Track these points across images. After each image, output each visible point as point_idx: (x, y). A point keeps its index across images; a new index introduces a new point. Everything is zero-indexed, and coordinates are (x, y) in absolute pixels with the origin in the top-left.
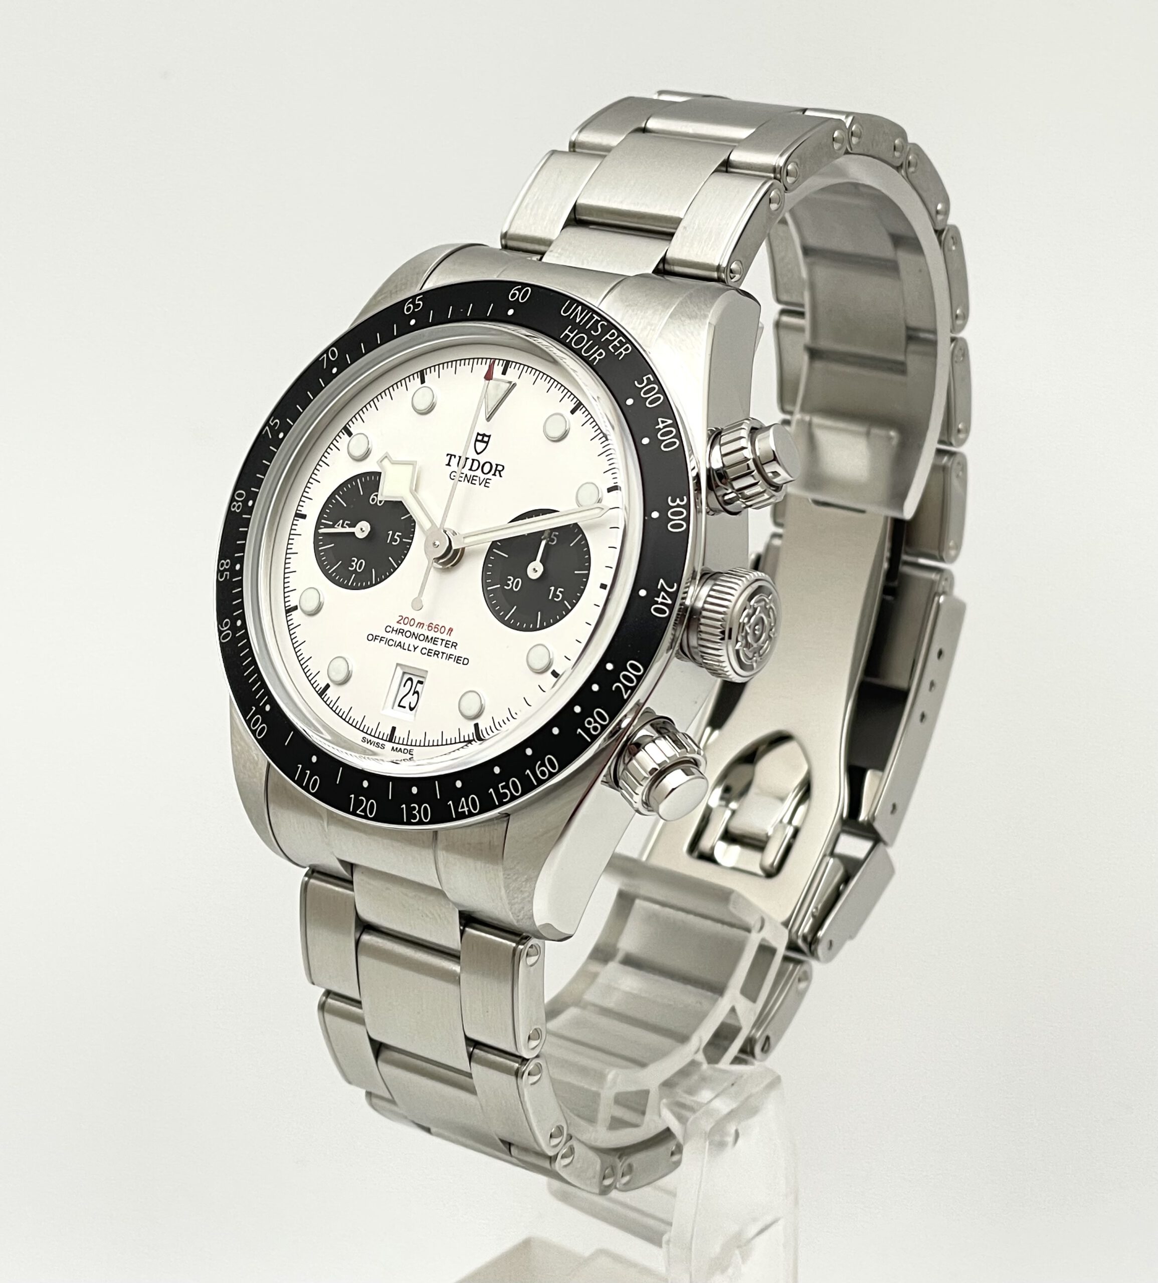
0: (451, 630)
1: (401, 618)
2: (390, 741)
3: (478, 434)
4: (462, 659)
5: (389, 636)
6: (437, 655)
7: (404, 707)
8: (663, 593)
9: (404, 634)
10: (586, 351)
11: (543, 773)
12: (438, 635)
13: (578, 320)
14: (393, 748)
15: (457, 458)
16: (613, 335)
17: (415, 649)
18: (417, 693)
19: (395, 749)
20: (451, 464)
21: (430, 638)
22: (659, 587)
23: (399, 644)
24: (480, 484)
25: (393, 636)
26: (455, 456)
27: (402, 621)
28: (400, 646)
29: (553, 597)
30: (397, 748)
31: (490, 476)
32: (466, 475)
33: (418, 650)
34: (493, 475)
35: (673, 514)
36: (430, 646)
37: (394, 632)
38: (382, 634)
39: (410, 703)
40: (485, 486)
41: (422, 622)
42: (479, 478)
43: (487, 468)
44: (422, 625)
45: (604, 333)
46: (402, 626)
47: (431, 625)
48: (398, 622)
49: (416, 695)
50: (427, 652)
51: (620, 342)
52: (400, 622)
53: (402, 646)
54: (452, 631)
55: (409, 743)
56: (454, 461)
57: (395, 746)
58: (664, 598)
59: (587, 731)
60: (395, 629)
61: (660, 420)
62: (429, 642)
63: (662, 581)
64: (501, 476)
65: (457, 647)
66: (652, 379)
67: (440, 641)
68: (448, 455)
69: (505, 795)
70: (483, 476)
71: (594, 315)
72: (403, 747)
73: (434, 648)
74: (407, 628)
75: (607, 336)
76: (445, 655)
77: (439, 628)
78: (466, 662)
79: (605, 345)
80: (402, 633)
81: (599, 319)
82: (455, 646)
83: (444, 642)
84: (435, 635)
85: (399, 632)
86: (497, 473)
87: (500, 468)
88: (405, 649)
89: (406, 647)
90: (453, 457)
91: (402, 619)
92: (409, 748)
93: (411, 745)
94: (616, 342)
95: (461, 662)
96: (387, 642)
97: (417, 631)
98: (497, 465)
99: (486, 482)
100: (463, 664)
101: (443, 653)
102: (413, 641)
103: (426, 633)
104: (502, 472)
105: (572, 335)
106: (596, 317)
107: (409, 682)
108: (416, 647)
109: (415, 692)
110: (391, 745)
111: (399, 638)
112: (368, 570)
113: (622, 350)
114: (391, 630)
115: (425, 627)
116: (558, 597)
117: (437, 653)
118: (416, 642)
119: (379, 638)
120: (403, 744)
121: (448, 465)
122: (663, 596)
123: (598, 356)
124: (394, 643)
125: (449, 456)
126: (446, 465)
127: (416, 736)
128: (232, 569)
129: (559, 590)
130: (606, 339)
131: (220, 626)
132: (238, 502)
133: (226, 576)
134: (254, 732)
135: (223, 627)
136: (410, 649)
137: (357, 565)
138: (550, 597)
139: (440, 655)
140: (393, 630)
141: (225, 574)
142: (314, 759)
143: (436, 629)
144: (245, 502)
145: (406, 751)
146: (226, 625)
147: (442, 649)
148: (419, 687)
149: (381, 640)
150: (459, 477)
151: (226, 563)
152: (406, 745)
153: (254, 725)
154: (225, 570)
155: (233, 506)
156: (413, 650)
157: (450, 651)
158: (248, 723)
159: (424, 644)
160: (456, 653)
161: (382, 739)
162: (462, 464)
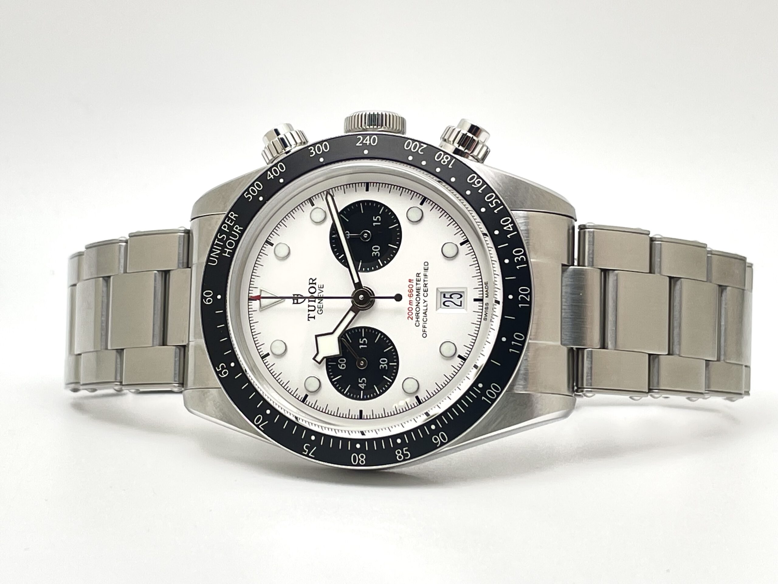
1: (409, 318)
2: (481, 300)
3: (294, 303)
4: (425, 267)
5: (421, 322)
6: (426, 284)
7: (461, 302)
8: (364, 142)
9: (418, 313)
10: (236, 237)
11: (479, 182)
12: (414, 289)
13: (219, 252)
14: (486, 297)
15: (310, 312)
16: (225, 227)
17: (425, 301)
18: (451, 296)
19: (486, 295)
20: (313, 316)
21: (417, 293)
22: (361, 145)
23: (425, 313)
24: (323, 291)
25: (420, 320)
26: (309, 315)
27: (411, 316)
28: (425, 312)
29: (379, 222)
31: (316, 287)
32: (319, 303)
33: (426, 299)
34: (316, 285)
35: (319, 151)
36: (422, 292)
37: (419, 320)
38: (421, 328)
39: (458, 298)
40: (323, 288)
41: (409, 302)
42: (319, 293)
43: (312, 290)
44: (411, 302)
45: (225, 232)
46: (414, 316)
47: (409, 296)
48: (412, 319)
49: (452, 296)
50: (425, 293)
51: (228, 221)
52: (411, 317)
53: (425, 311)
55: (481, 286)
56: (312, 314)
57: (485, 295)
58: (367, 141)
59: (449, 162)
60: (416, 320)
61: (268, 178)
62: (419, 294)
63: (357, 145)
64: (316, 279)
65: (419, 273)
66: (247, 192)
67: (418, 286)
69: (496, 202)
70: (318, 291)
71: (215, 243)
72: (485, 290)
73: (422, 288)
74: (414, 312)
75: (226, 229)
76: (425, 279)
77: (410, 289)
78: (426, 264)
79: (230, 228)
80: (418, 314)
81: (217, 239)
82: (419, 274)
83: (418, 283)
84: (415, 291)
85: (418, 316)
86: (314, 282)
87: (311, 281)
88: (427, 308)
89: (425, 308)
90: (309, 316)
92: (484, 285)
93: (482, 285)
94: (229, 223)
95: (427, 266)
96: (425, 322)
97: (415, 303)
98: (310, 284)
99: (321, 288)
100: (428, 265)
101: (424, 281)
102: (421, 305)
103: (415, 297)
104: (314, 279)
105: (228, 250)
106: (216, 242)
107: (446, 304)
108: (424, 301)
109: (451, 298)
110: (485, 299)
111: (421, 315)
112: (385, 355)
113: (232, 217)
114: (417, 322)
115: (411, 299)
116: (378, 219)
117: (425, 285)
118: (422, 301)
119: (424, 329)
120: (483, 291)
121: (314, 317)
122: (366, 141)
123: (238, 228)
124: (425, 317)
125: (309, 319)
126: (315, 319)
127: (476, 282)
128: (401, 446)
129: (374, 219)
130: (227, 229)
131: (438, 446)
132: (359, 459)
133: (406, 451)
134: (498, 395)
135: (438, 442)
136: (426, 305)
137: (383, 363)
138: (379, 224)
139: (426, 282)
140: (417, 321)
141: (405, 452)
142: (504, 339)
143: (412, 291)
144: (358, 452)
145: (487, 287)
146: (436, 439)
147: (422, 283)
148: (448, 296)
149: (425, 327)
150: (320, 308)
151: (399, 454)
152: (482, 288)
153: (493, 396)
154: (403, 453)
155: (362, 462)
156: (426, 303)
157: (422, 277)
158: (493, 401)
159: (421, 296)
160: (422, 272)
161: (482, 306)
162: (313, 308)
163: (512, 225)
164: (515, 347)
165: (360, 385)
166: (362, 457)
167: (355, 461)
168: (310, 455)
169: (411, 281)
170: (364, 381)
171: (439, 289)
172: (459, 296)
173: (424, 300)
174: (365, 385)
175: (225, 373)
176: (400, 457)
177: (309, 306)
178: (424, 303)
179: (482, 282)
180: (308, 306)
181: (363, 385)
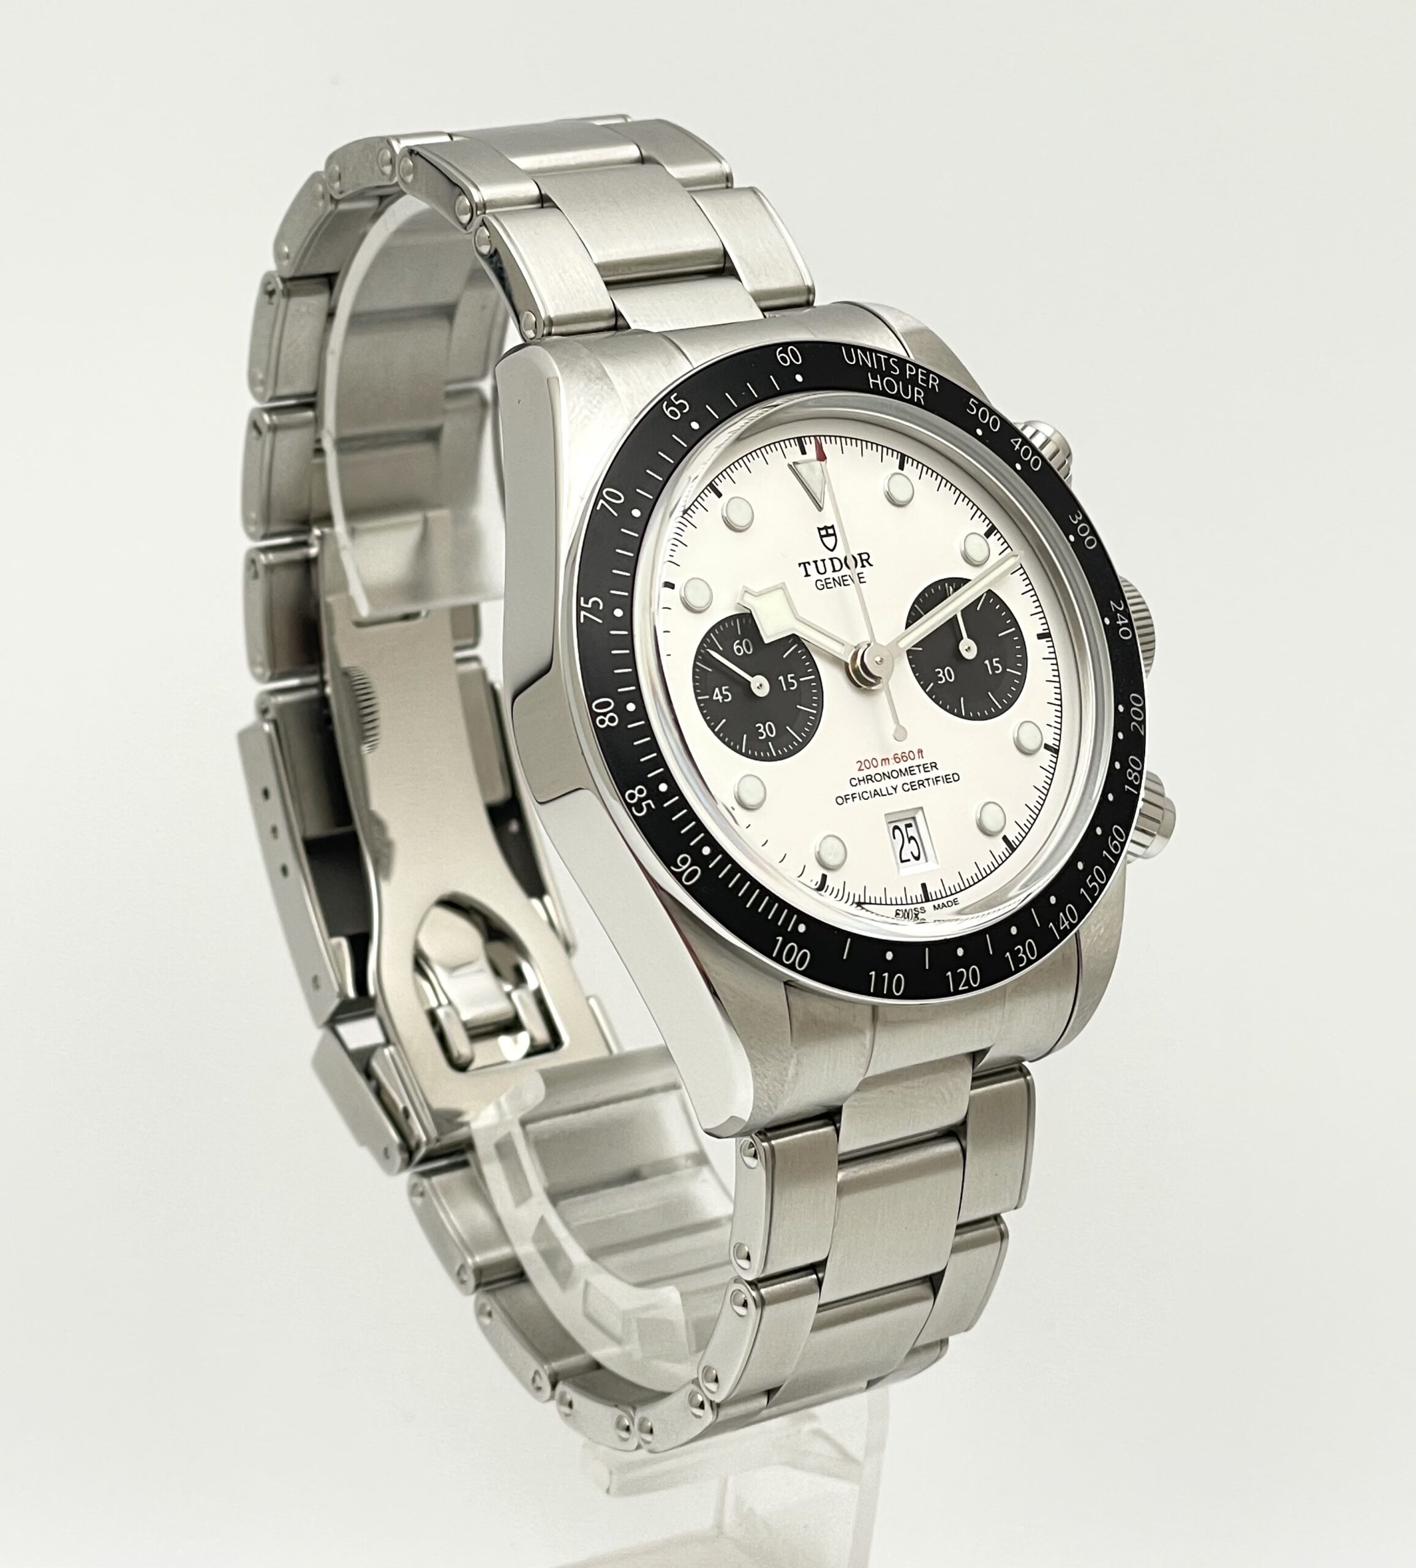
0: (920, 751)
1: (860, 764)
2: (927, 900)
3: (819, 529)
4: (951, 776)
5: (859, 789)
6: (922, 784)
7: (909, 860)
9: (873, 779)
10: (906, 393)
11: (1116, 847)
12: (910, 763)
13: (870, 365)
14: (934, 906)
15: (813, 565)
16: (911, 370)
17: (895, 789)
18: (911, 838)
19: (937, 906)
20: (809, 573)
21: (904, 771)
23: (876, 793)
25: (863, 787)
26: (809, 563)
27: (863, 767)
28: (878, 794)
29: (993, 671)
30: (939, 905)
31: (859, 569)
32: (834, 579)
33: (899, 789)
34: (862, 567)
35: (1081, 531)
36: (908, 779)
37: (862, 783)
38: (851, 790)
39: (912, 853)
40: (860, 582)
41: (885, 758)
42: (850, 576)
43: (851, 562)
44: (887, 761)
45: (903, 371)
46: (866, 772)
47: (896, 756)
48: (860, 770)
49: (912, 841)
50: (909, 786)
51: (922, 374)
52: (861, 768)
53: (880, 793)
54: (922, 752)
55: (949, 893)
56: (811, 569)
57: (936, 903)
59: (1129, 784)
60: (861, 779)
61: (1013, 440)
62: (904, 775)
64: (871, 565)
65: (937, 766)
66: (977, 402)
67: (917, 769)
68: (800, 564)
69: (1095, 889)
70: (852, 573)
71: (879, 355)
72: (945, 901)
73: (915, 778)
74: (873, 771)
75: (908, 372)
76: (931, 781)
77: (907, 755)
78: (956, 777)
79: (914, 381)
80: (871, 779)
81: (886, 357)
82: (935, 766)
83: (921, 768)
84: (907, 765)
85: (868, 780)
86: (865, 563)
87: (865, 557)
88: (885, 795)
89: (884, 792)
90: (807, 565)
91: (862, 765)
92: (951, 898)
93: (952, 894)
94: (920, 376)
95: (952, 780)
96: (861, 797)
97: (886, 769)
98: (860, 555)
99: (859, 578)
100: (955, 781)
101: (928, 779)
102: (887, 783)
103: (897, 767)
104: (870, 561)
105: (879, 382)
106: (882, 356)
108: (895, 787)
110: (930, 904)
111: (871, 786)
112: (782, 732)
113: (931, 382)
114: (858, 781)
115: (892, 761)
116: (998, 668)
117: (921, 783)
118: (893, 782)
119: (850, 797)
120: (942, 898)
121: (807, 575)
122: (1121, 617)
123: (919, 394)
124: (869, 794)
125: (802, 565)
126: (805, 576)
127: (952, 881)
128: (654, 794)
129: (994, 660)
130: (909, 374)
131: (673, 868)
132: (605, 714)
133: (648, 805)
134: (791, 967)
135: (680, 867)
136: (890, 793)
137: (766, 730)
138: (990, 672)
139: (926, 783)
140: (860, 781)
141: (644, 804)
142: (889, 956)
143: (905, 759)
144: (620, 709)
145: (950, 904)
146: (684, 861)
147: (922, 776)
148: (912, 832)
149: (853, 798)
150: (826, 583)
151: (638, 792)
152: (947, 896)
153: (788, 958)
154: (641, 800)
155: (602, 722)
156: (893, 791)
157: (933, 774)
158: (778, 960)
159: (902, 779)
160: (941, 772)
161: (917, 903)
162: (822, 570)
163: (1068, 928)
164: (880, 980)
165: (717, 690)
166: (612, 720)
167: (598, 706)
168: (583, 613)
169: (920, 754)
170: (727, 697)
171: (920, 812)
172: (916, 855)
173: (897, 786)
174: (721, 701)
175: (673, 413)
176: (632, 796)
177: (823, 560)
178: (892, 787)
179: (957, 893)
180: (823, 558)
181: (720, 698)
